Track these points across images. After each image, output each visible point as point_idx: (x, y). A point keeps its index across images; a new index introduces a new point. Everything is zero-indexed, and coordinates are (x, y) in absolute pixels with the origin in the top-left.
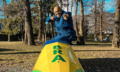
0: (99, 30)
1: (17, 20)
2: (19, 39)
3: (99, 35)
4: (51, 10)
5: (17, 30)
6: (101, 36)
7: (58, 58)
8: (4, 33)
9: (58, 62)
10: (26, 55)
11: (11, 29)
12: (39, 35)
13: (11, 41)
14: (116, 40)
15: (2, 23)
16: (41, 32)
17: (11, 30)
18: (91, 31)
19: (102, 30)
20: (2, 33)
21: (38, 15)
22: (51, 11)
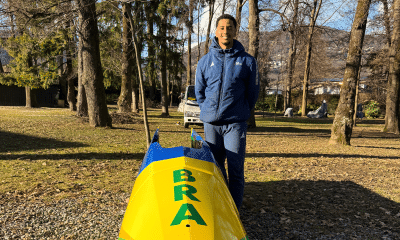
0: (300, 85)
1: (53, 41)
2: (60, 102)
3: (299, 99)
4: (158, 13)
5: (54, 74)
6: (304, 101)
7: (188, 213)
8: (14, 80)
9: (188, 226)
10: (87, 162)
11: (32, 71)
12: (122, 94)
13: (34, 105)
14: (344, 122)
15: (6, 49)
16: (128, 86)
17: (35, 72)
18: (277, 86)
19: (307, 85)
20: (7, 79)
21: (117, 29)
22: (159, 17)
